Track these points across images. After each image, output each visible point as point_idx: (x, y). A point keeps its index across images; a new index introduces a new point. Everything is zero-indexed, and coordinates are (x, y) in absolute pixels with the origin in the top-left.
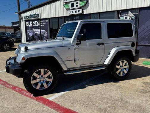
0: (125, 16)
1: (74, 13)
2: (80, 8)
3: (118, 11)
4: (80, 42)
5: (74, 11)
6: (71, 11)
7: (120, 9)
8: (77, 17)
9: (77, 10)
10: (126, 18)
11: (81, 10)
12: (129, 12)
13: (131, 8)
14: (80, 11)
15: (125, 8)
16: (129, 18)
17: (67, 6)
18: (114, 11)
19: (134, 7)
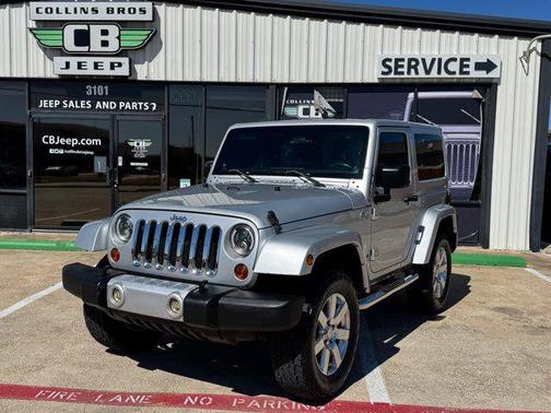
0: (303, 104)
1: (90, 71)
2: (122, 53)
3: (280, 86)
4: (387, 191)
5: (90, 61)
6: (74, 61)
7: (286, 81)
8: (100, 90)
9: (107, 61)
10: (306, 112)
11: (125, 61)
12: (317, 94)
13: (322, 81)
14: (120, 65)
15: (303, 80)
16: (317, 114)
17: (52, 38)
18: (266, 86)
19: (332, 79)
